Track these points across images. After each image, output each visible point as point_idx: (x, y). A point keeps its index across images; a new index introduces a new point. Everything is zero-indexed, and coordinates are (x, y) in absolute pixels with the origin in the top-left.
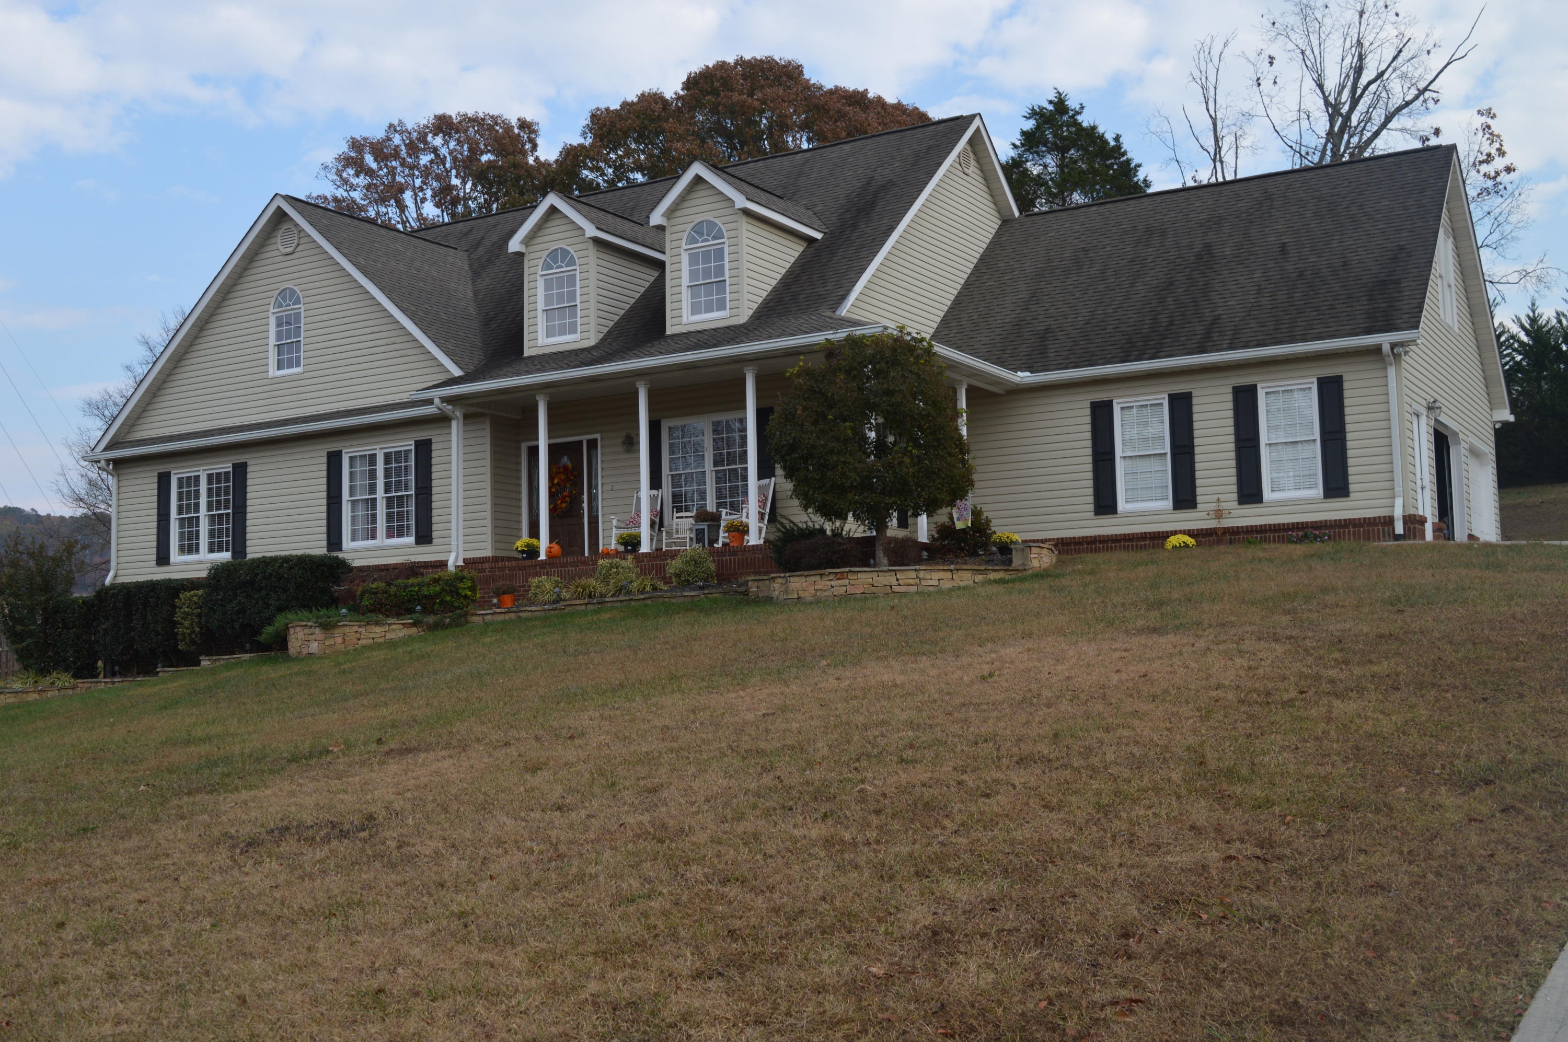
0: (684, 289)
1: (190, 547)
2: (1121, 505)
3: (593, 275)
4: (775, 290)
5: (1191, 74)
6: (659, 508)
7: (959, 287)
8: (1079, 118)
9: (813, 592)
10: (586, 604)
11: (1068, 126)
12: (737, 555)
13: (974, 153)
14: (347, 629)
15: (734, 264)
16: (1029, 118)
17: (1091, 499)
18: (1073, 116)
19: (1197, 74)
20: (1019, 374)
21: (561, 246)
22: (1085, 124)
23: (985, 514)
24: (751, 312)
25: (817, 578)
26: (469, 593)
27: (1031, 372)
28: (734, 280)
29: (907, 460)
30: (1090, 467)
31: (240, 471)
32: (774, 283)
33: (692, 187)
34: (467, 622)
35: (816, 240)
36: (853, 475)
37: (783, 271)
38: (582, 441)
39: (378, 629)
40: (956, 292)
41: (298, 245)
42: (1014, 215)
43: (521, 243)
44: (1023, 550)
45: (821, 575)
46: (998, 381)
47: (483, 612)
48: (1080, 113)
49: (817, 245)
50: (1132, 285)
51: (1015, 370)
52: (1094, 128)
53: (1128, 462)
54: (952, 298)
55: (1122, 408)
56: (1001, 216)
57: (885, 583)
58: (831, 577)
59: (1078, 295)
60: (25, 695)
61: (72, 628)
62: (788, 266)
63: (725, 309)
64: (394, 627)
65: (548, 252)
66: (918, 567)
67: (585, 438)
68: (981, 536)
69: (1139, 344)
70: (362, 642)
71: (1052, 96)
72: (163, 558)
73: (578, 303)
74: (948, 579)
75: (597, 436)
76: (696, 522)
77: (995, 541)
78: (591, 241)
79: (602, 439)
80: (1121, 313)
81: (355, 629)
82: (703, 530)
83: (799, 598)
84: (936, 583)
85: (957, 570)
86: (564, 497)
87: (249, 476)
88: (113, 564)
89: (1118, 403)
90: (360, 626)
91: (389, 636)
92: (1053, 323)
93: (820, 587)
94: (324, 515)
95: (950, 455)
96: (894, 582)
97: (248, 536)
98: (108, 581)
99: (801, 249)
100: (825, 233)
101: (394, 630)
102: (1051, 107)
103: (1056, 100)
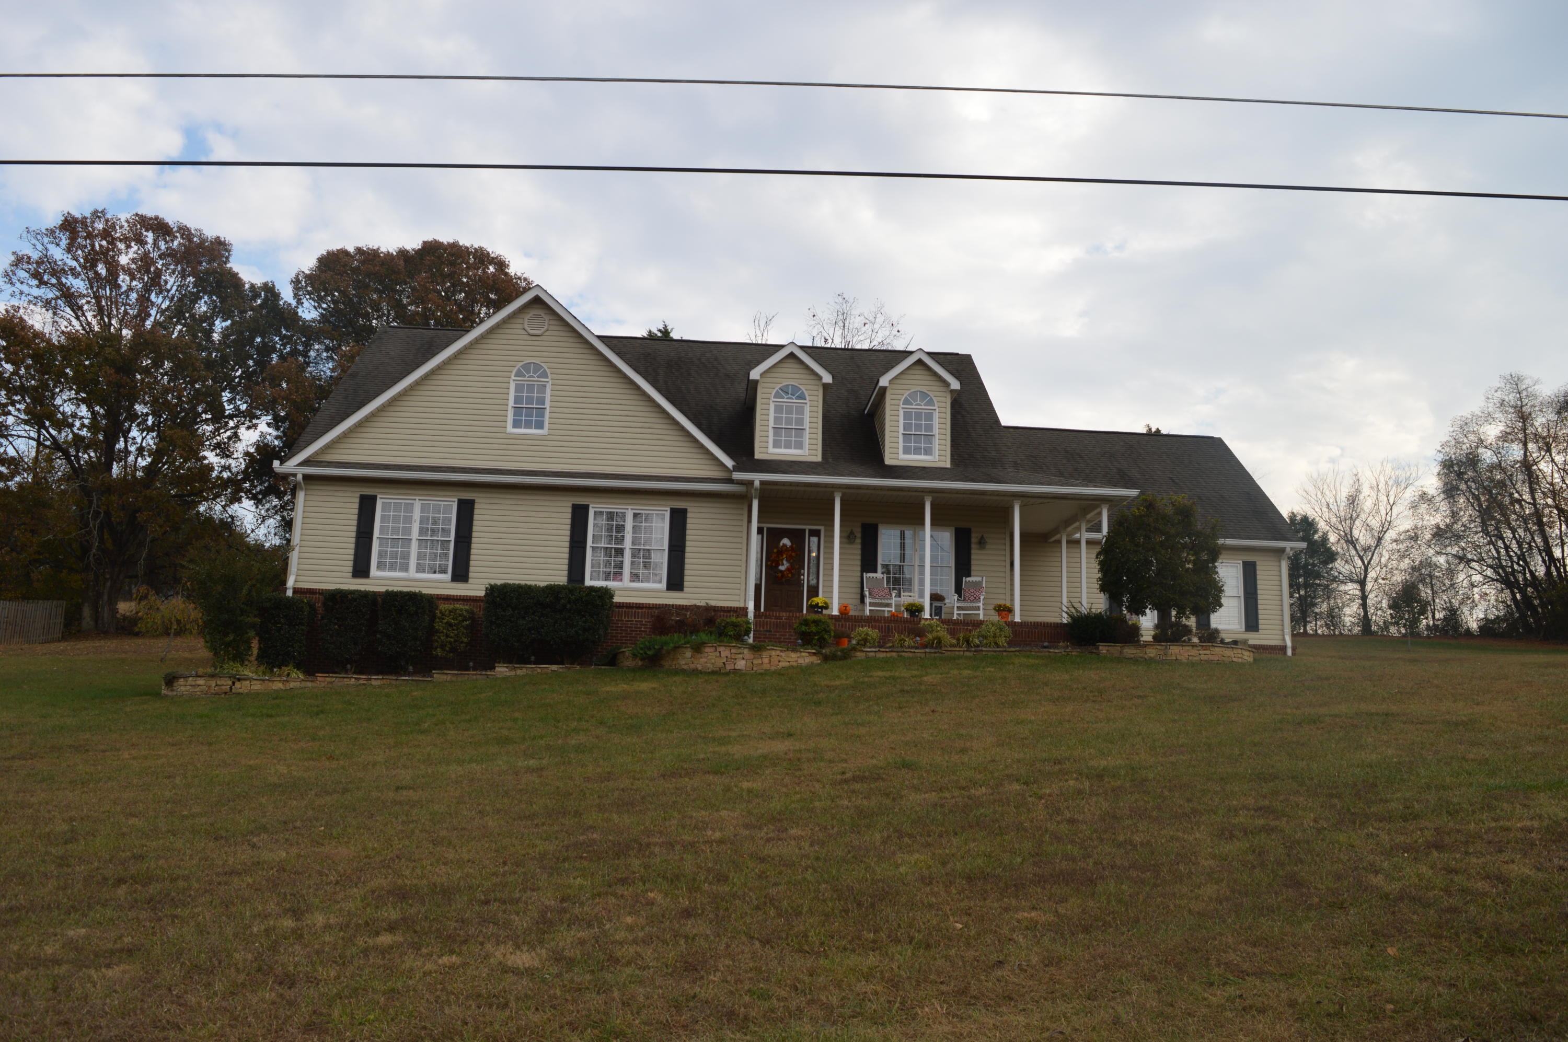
0: (900, 435)
3: (821, 410)
14: (773, 653)
15: (943, 426)
28: (943, 437)
31: (467, 506)
38: (804, 530)
41: (548, 330)
43: (761, 374)
60: (270, 684)
64: (803, 654)
65: (780, 385)
67: (807, 527)
72: (361, 569)
73: (806, 427)
75: (821, 528)
78: (821, 385)
79: (826, 531)
81: (778, 653)
87: (478, 512)
88: (294, 570)
90: (781, 651)
94: (566, 556)
97: (472, 563)
101: (803, 657)
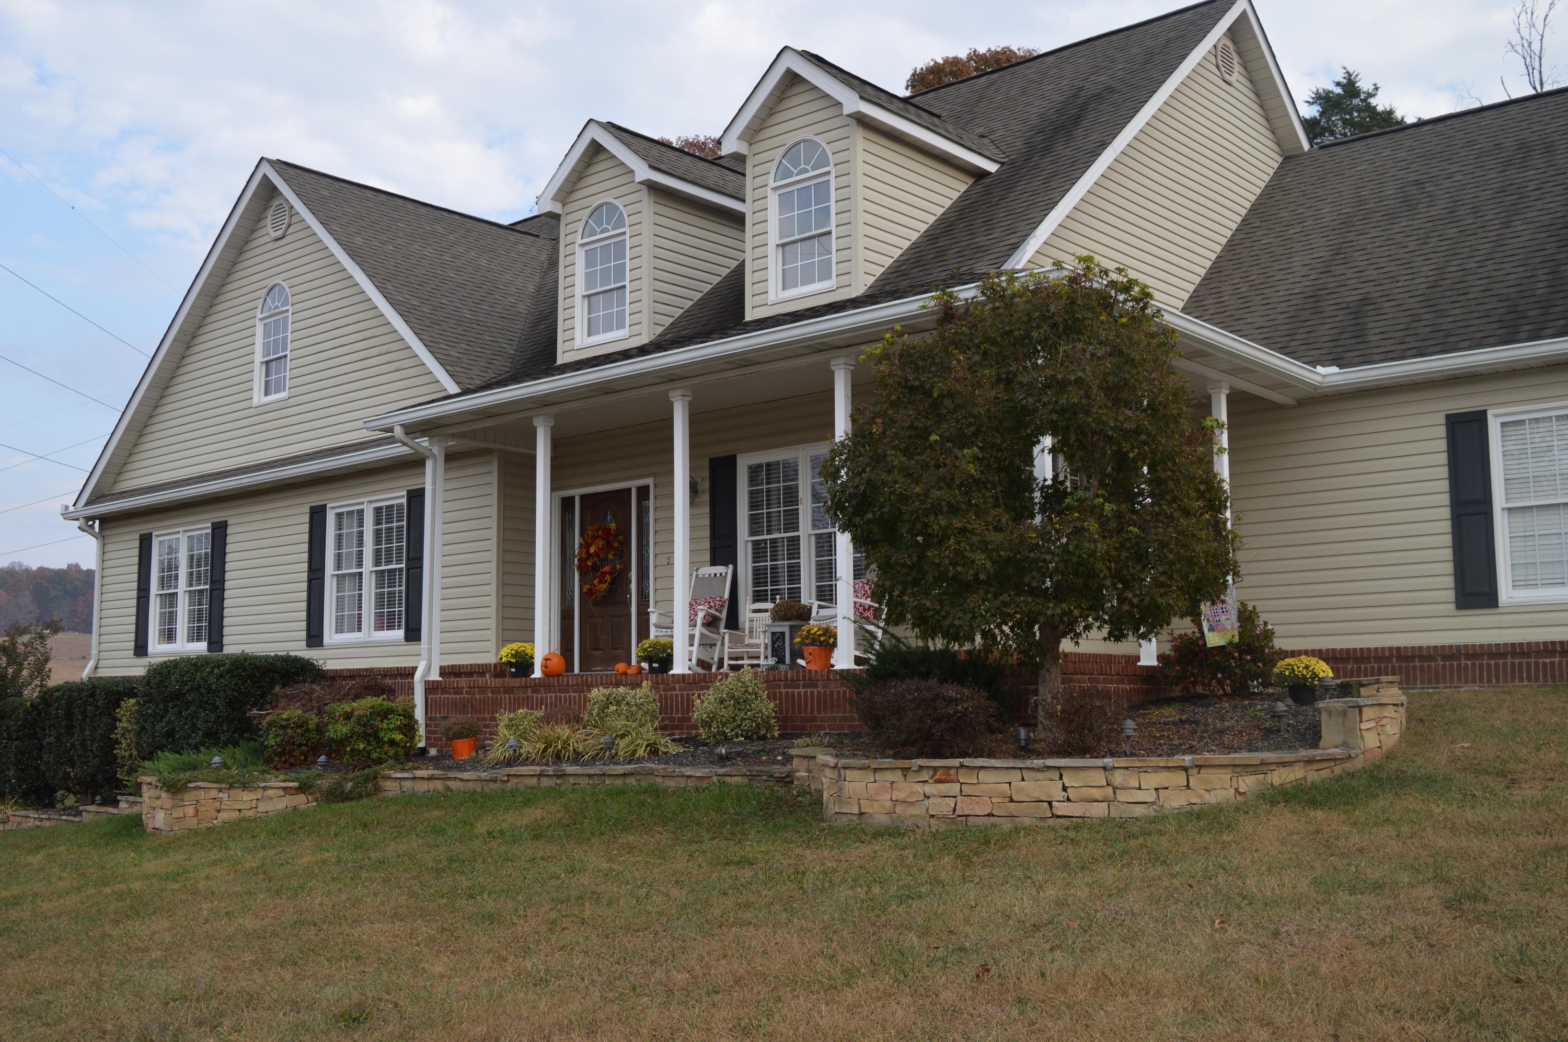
0: (771, 250)
1: (169, 635)
2: (1506, 592)
3: (647, 240)
4: (916, 247)
5: (1510, 43)
6: (726, 596)
7: (1218, 249)
8: (1373, 101)
9: (888, 804)
10: (540, 776)
11: (1359, 111)
12: (816, 686)
13: (1240, 54)
14: (203, 794)
15: (844, 205)
16: (1313, 103)
17: (1450, 581)
18: (1365, 100)
19: (1516, 40)
20: (1319, 369)
21: (607, 200)
22: (1380, 108)
23: (1263, 617)
24: (871, 280)
25: (897, 776)
26: (398, 737)
27: (1340, 366)
28: (844, 230)
29: (1093, 526)
30: (1447, 526)
31: (220, 532)
32: (915, 236)
33: (783, 92)
34: (378, 789)
35: (989, 173)
36: (980, 557)
37: (931, 219)
38: (629, 490)
39: (247, 796)
40: (1213, 256)
41: (289, 226)
42: (1301, 147)
43: (553, 199)
44: (1344, 713)
45: (905, 771)
46: (1284, 382)
47: (399, 775)
48: (1374, 95)
49: (987, 180)
50: (1507, 224)
51: (1314, 363)
52: (1391, 112)
53: (1518, 518)
54: (1208, 264)
55: (1503, 425)
56: (1283, 151)
57: (1037, 795)
58: (925, 776)
59: (1412, 246)
61: (16, 740)
62: (940, 211)
63: (830, 278)
64: (270, 792)
65: (589, 211)
66: (1108, 761)
67: (633, 484)
68: (1254, 661)
69: (1531, 313)
70: (223, 816)
71: (1340, 77)
72: (141, 647)
73: (627, 283)
74: (1178, 787)
75: (649, 481)
76: (774, 619)
77: (1281, 675)
78: (644, 188)
79: (655, 485)
80: (1492, 268)
81: (214, 793)
82: (783, 633)
83: (861, 814)
84: (1150, 797)
85: (1199, 767)
86: (604, 574)
87: (229, 539)
88: (94, 652)
89: (1496, 416)
91: (262, 807)
92: (1372, 289)
93: (901, 795)
94: (304, 595)
95: (1187, 513)
96: (1058, 794)
97: (226, 621)
98: (86, 673)
99: (963, 188)
100: (1002, 164)
101: (270, 798)
102: (1338, 90)
103: (1345, 81)
